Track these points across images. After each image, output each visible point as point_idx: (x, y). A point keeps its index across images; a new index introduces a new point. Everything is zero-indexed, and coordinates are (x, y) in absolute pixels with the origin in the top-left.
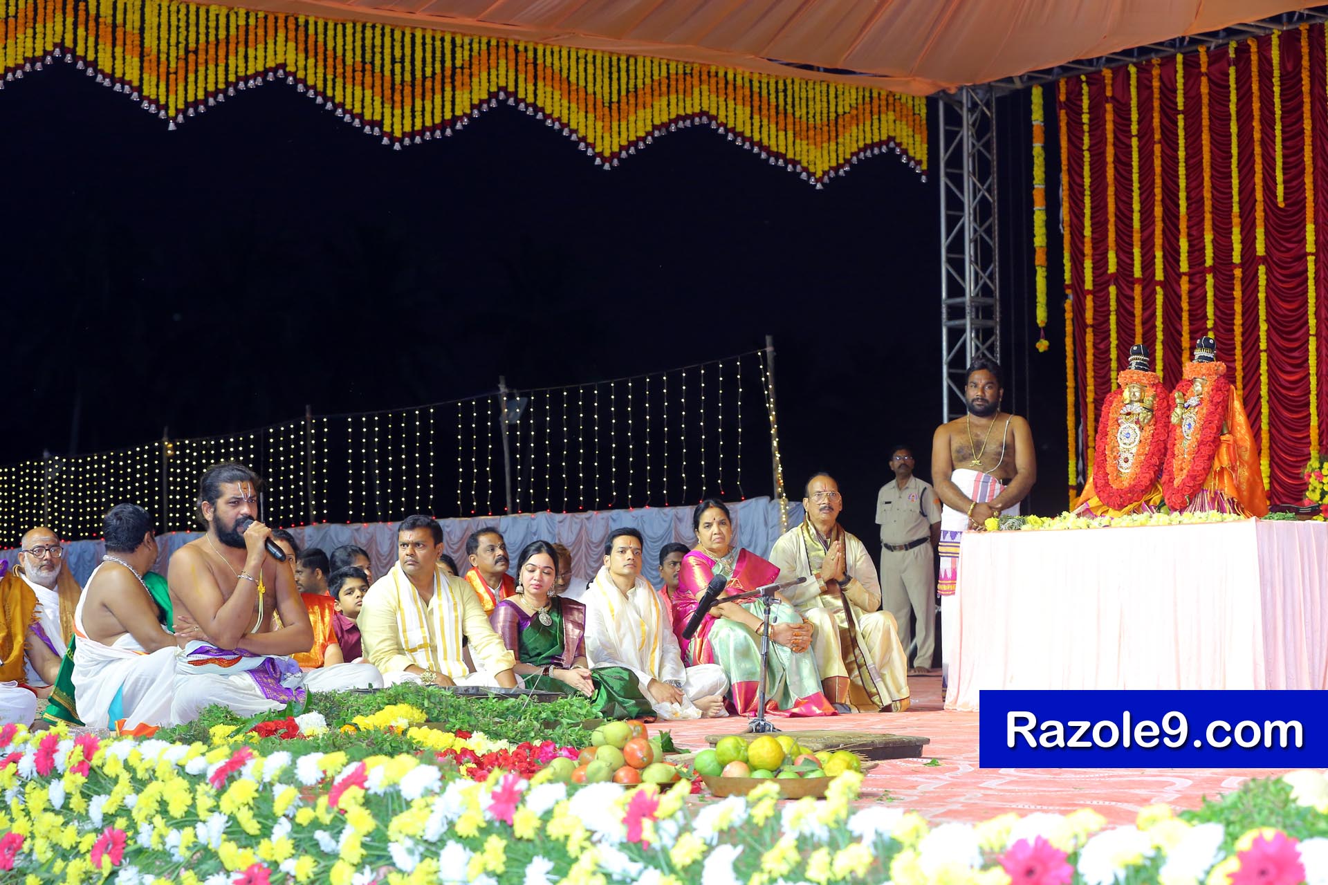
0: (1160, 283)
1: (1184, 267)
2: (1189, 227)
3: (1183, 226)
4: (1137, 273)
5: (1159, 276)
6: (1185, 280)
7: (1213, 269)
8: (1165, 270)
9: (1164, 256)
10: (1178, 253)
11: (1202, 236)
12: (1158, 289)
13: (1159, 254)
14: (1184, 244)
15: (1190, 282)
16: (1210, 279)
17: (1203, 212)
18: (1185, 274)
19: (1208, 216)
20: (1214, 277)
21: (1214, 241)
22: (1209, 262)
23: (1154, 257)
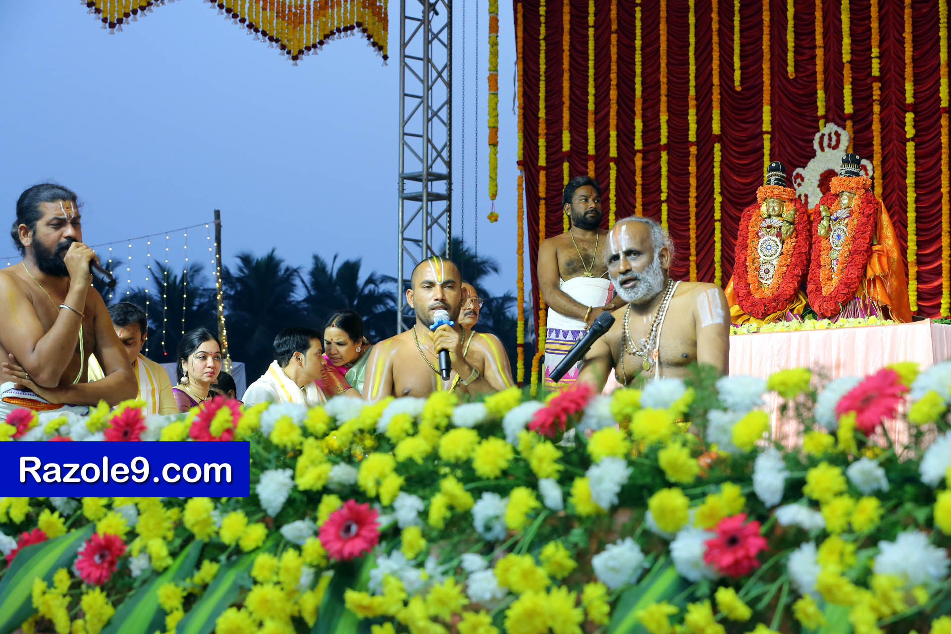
0: (613, 159)
1: (638, 145)
2: (643, 109)
3: (638, 108)
4: (591, 150)
5: (613, 153)
6: (639, 156)
7: (667, 147)
8: (618, 148)
9: (618, 136)
10: (634, 134)
11: (659, 116)
12: (612, 165)
13: (613, 133)
14: (639, 124)
15: (643, 159)
16: (664, 156)
17: (660, 95)
18: (639, 151)
19: (664, 99)
20: (668, 154)
21: (668, 122)
22: (664, 141)
23: (609, 136)
